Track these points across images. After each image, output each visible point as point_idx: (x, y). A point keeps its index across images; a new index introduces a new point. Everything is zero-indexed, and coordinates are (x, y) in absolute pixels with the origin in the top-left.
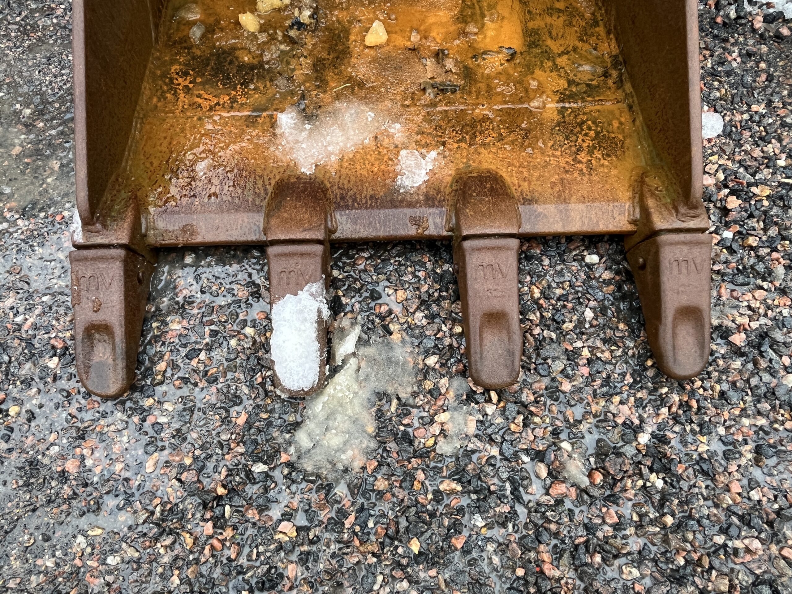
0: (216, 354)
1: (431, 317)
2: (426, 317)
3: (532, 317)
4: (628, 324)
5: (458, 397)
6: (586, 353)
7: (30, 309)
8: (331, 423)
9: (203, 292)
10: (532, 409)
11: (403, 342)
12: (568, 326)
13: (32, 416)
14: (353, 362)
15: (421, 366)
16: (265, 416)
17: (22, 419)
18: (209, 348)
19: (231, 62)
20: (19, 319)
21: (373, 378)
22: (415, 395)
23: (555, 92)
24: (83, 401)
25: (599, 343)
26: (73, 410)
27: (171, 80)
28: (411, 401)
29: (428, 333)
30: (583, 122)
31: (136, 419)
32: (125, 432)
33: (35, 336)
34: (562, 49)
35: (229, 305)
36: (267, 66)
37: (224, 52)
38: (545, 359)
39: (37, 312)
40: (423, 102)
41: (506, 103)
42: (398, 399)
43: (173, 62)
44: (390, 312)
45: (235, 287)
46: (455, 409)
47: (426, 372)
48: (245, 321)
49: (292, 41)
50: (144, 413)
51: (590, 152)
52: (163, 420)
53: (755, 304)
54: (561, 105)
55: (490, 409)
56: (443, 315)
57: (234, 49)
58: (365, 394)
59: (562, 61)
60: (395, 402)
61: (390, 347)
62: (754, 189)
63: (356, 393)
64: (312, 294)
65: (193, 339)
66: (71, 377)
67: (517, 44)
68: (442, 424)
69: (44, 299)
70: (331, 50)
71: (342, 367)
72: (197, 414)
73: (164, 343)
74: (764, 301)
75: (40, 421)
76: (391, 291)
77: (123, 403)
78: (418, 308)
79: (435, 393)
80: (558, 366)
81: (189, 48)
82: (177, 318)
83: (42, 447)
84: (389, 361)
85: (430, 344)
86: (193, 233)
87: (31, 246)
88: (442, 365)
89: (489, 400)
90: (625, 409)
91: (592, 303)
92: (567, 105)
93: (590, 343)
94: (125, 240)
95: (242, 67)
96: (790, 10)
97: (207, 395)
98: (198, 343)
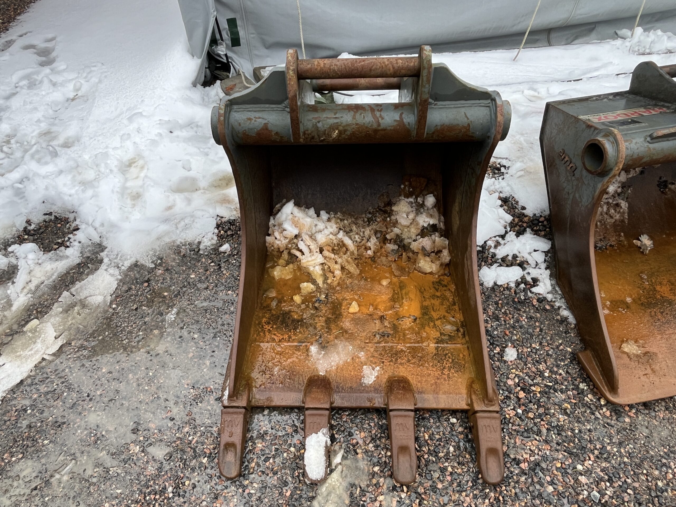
0: (277, 460)
1: (377, 447)
2: (374, 446)
3: (424, 449)
4: (471, 456)
5: (388, 488)
6: (450, 469)
7: (195, 433)
8: (329, 498)
9: (272, 429)
10: (423, 496)
11: (363, 458)
12: (441, 455)
13: (194, 487)
14: (340, 467)
15: (371, 471)
16: (299, 492)
17: (190, 488)
18: (274, 457)
19: (289, 318)
20: (190, 438)
21: (349, 476)
22: (368, 486)
23: (434, 338)
24: (217, 480)
25: (456, 464)
26: (213, 484)
27: (263, 326)
28: (366, 489)
29: (375, 455)
30: (446, 354)
31: (240, 490)
32: (235, 497)
33: (197, 447)
34: (438, 316)
35: (283, 436)
36: (305, 321)
37: (286, 313)
38: (430, 471)
39: (198, 435)
40: (374, 341)
41: (411, 343)
42: (360, 487)
43: (264, 317)
44: (357, 443)
45: (287, 427)
46: (387, 494)
47: (373, 475)
48: (291, 444)
49: (316, 308)
50: (244, 487)
51: (449, 370)
52: (252, 492)
53: (533, 448)
54: (437, 345)
55: (403, 495)
56: (382, 446)
57: (290, 311)
58: (345, 484)
59: (438, 323)
60: (359, 489)
61: (357, 460)
62: (533, 388)
63: (341, 483)
64: (323, 434)
65: (267, 452)
66: (212, 468)
67: (417, 313)
68: (381, 501)
69: (202, 429)
70: (333, 314)
71: (335, 470)
72: (268, 490)
73: (254, 453)
74: (537, 447)
75: (198, 489)
76: (358, 433)
77: (235, 482)
78: (370, 441)
79: (377, 485)
80: (436, 475)
81: (270, 310)
82: (260, 441)
83: (198, 502)
84: (357, 468)
85: (375, 460)
86: (271, 401)
87: (197, 403)
88: (381, 471)
89: (403, 491)
90: (468, 499)
91: (453, 444)
92: (439, 345)
93: (452, 464)
94: (245, 405)
95: (294, 320)
96: (549, 297)
97: (273, 480)
98: (269, 454)
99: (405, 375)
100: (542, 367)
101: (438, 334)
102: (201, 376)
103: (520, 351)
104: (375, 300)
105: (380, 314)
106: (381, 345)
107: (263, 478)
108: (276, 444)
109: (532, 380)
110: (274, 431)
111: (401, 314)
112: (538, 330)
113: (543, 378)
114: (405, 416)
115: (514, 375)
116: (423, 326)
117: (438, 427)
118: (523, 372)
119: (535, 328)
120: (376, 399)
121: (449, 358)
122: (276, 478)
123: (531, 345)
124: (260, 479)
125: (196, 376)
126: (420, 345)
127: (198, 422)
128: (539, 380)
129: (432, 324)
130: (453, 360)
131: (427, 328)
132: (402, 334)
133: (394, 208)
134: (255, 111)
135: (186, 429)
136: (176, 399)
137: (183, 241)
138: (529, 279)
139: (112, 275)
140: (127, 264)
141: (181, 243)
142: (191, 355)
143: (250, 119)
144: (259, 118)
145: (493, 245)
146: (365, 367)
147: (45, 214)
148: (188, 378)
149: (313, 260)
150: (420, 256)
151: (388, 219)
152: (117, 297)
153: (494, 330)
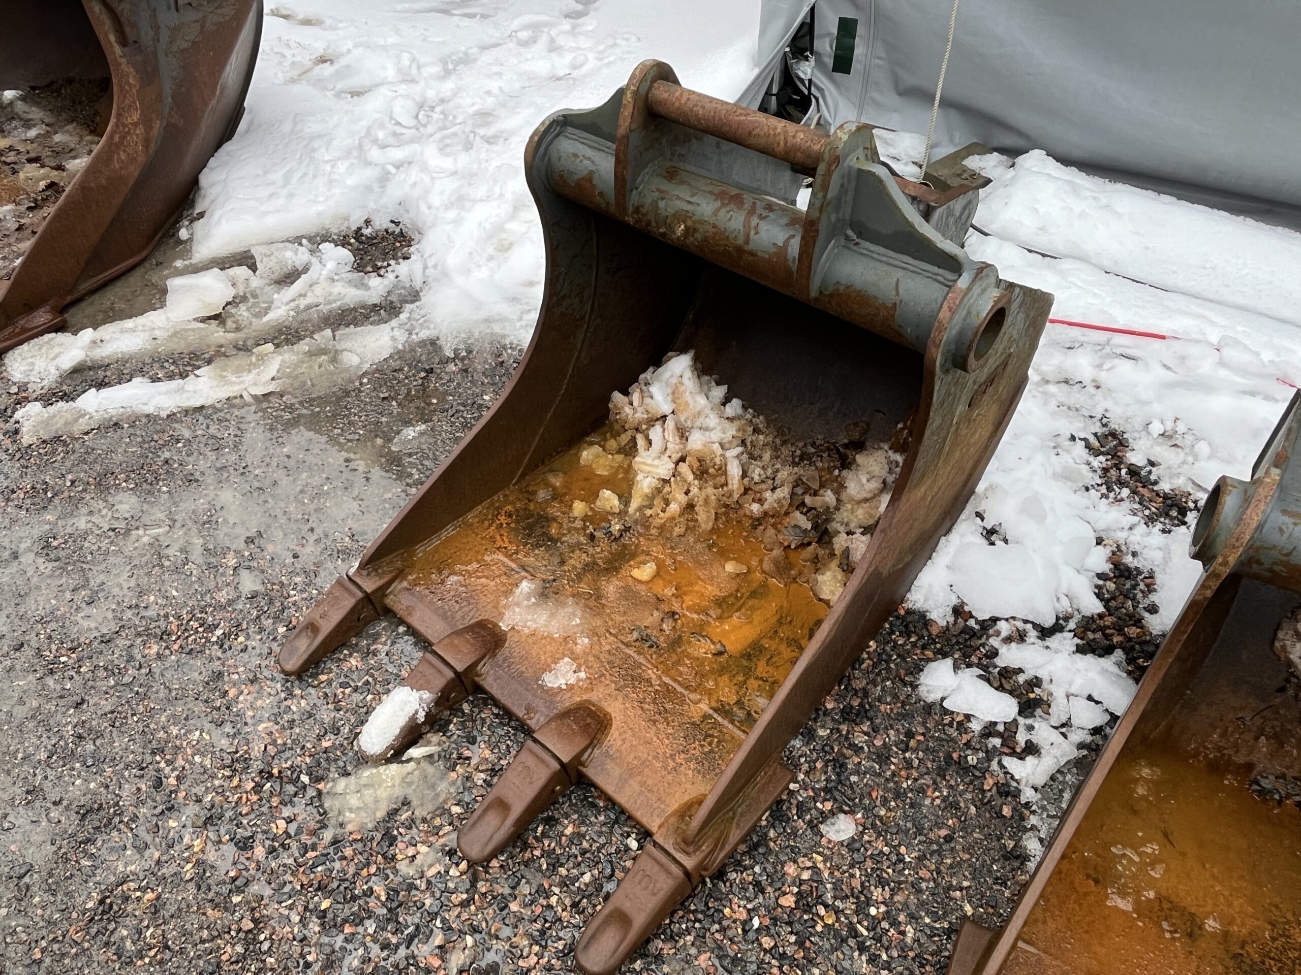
0: (355, 696)
2: (485, 781)
3: (546, 842)
5: (444, 845)
6: (553, 899)
7: (302, 591)
8: (363, 790)
9: (387, 654)
10: (476, 897)
11: (453, 783)
12: (563, 871)
13: (244, 650)
14: (413, 765)
15: (446, 807)
16: (338, 753)
17: (239, 648)
18: (356, 689)
19: (542, 527)
20: (292, 592)
21: (413, 787)
22: (424, 820)
23: (718, 700)
24: (272, 663)
25: (569, 902)
26: (263, 664)
27: (499, 513)
28: (418, 822)
29: (474, 791)
31: (283, 695)
32: (272, 698)
33: (289, 608)
38: (523, 877)
39: (304, 596)
40: (622, 638)
41: (675, 680)
42: (413, 814)
43: (512, 503)
46: (435, 851)
47: (444, 811)
50: (291, 695)
52: (294, 708)
54: (711, 712)
55: (453, 872)
58: (399, 792)
60: (409, 814)
61: (443, 777)
62: (822, 911)
63: (394, 786)
64: (421, 699)
65: (354, 677)
66: (280, 644)
68: (418, 853)
69: (314, 591)
71: (403, 762)
72: (311, 720)
73: (338, 666)
75: (245, 656)
76: (483, 746)
77: (287, 681)
78: (487, 770)
79: (436, 832)
80: (525, 889)
81: (530, 501)
82: (360, 658)
83: (232, 670)
84: (433, 787)
85: (467, 798)
87: (339, 557)
88: (458, 818)
91: (596, 872)
92: (715, 715)
93: (563, 896)
94: (369, 591)
96: (1028, 795)
97: (326, 715)
98: (353, 680)
99: (613, 715)
100: (879, 893)
101: (733, 699)
103: (866, 838)
104: (691, 584)
105: (676, 607)
106: (627, 651)
107: (321, 701)
108: (372, 676)
109: (835, 898)
110: (386, 660)
111: (708, 630)
112: (944, 832)
113: (861, 910)
114: (543, 761)
115: (809, 864)
116: (722, 670)
117: (600, 833)
118: (831, 874)
119: (939, 825)
120: (537, 716)
121: (710, 744)
122: (332, 714)
123: (900, 845)
124: (316, 701)
126: (686, 693)
127: (318, 580)
128: (849, 906)
129: (741, 678)
130: (711, 751)
131: (726, 678)
132: (674, 657)
133: (860, 459)
134: (590, 147)
135: (298, 579)
136: (322, 536)
138: (1021, 738)
139: (394, 339)
140: (424, 334)
141: (511, 344)
142: (388, 496)
143: (576, 156)
144: (589, 159)
145: (1004, 634)
146: (566, 659)
147: (392, 222)
148: (358, 520)
149: (651, 465)
151: (836, 472)
152: (377, 370)
153: (857, 773)
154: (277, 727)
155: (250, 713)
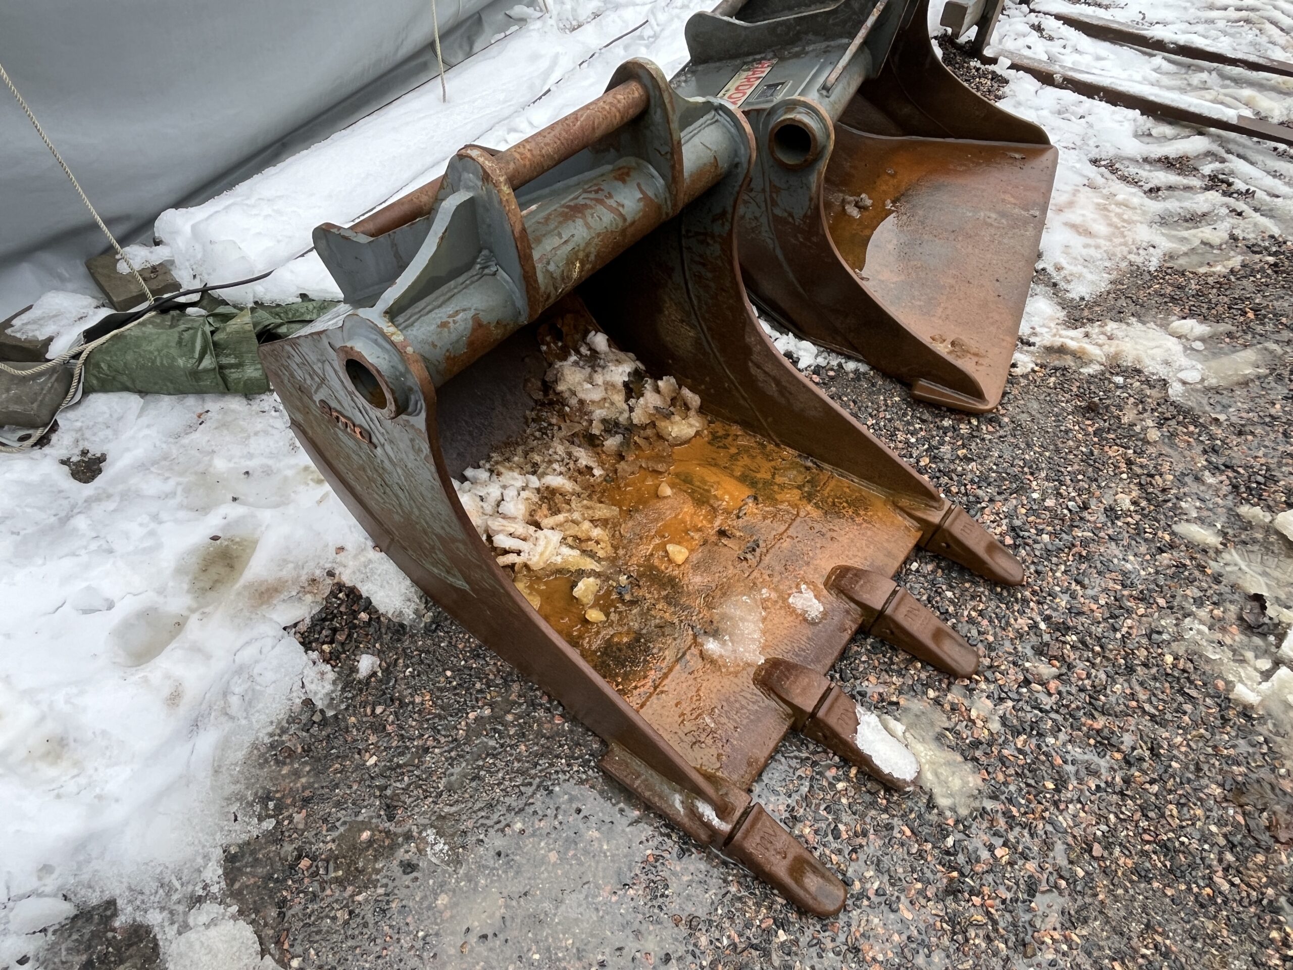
1: (900, 674)
2: (898, 676)
4: (968, 581)
5: (965, 696)
6: (974, 614)
8: (942, 778)
9: (790, 796)
10: (995, 664)
11: (908, 700)
12: (951, 609)
14: (907, 735)
15: (932, 702)
16: (913, 815)
18: (838, 820)
19: (620, 650)
20: (726, 942)
22: (949, 719)
23: (801, 499)
24: (827, 934)
25: (972, 603)
28: (952, 724)
29: (910, 683)
30: (834, 503)
31: (865, 903)
32: (871, 917)
33: (748, 938)
34: (769, 473)
35: (811, 786)
36: (644, 631)
37: (606, 649)
38: (966, 635)
39: (728, 924)
40: (754, 566)
41: (789, 526)
42: (947, 729)
44: (880, 694)
45: (798, 773)
46: (972, 703)
47: (937, 702)
48: (830, 783)
50: (863, 894)
51: (858, 515)
52: (876, 885)
53: (992, 518)
54: (812, 503)
55: (983, 686)
56: (902, 666)
57: (608, 643)
58: (933, 745)
59: (779, 480)
60: (947, 733)
61: (906, 710)
62: (922, 464)
63: (930, 749)
64: (864, 714)
65: (824, 826)
67: (747, 492)
68: (977, 718)
69: (720, 912)
70: (663, 586)
72: (886, 859)
74: (993, 513)
76: (866, 683)
78: (889, 676)
79: (955, 707)
80: (974, 632)
84: (918, 716)
85: (918, 687)
86: (757, 761)
87: (662, 896)
88: (938, 690)
89: (977, 682)
91: (944, 588)
92: (815, 501)
93: (969, 607)
95: (629, 646)
96: (821, 361)
97: (874, 844)
98: (829, 824)
99: (834, 565)
100: (900, 436)
101: (797, 491)
102: (613, 861)
104: (684, 522)
105: (713, 531)
106: (767, 562)
107: (862, 856)
108: (818, 806)
110: (796, 797)
111: (733, 508)
113: (915, 446)
116: (772, 499)
120: (848, 622)
121: (840, 503)
122: (872, 837)
124: (861, 862)
125: (604, 869)
126: (799, 520)
127: (702, 913)
128: (915, 451)
129: (776, 488)
131: (777, 496)
132: (766, 529)
133: (561, 387)
134: (439, 306)
135: (703, 941)
136: (628, 931)
137: (270, 729)
142: (553, 857)
143: (444, 325)
144: (457, 313)
146: (791, 600)
148: (598, 887)
150: (662, 424)
151: (567, 409)
154: (903, 898)
155: (896, 937)
